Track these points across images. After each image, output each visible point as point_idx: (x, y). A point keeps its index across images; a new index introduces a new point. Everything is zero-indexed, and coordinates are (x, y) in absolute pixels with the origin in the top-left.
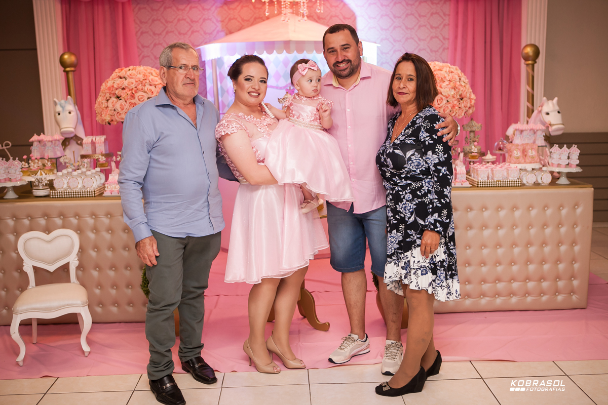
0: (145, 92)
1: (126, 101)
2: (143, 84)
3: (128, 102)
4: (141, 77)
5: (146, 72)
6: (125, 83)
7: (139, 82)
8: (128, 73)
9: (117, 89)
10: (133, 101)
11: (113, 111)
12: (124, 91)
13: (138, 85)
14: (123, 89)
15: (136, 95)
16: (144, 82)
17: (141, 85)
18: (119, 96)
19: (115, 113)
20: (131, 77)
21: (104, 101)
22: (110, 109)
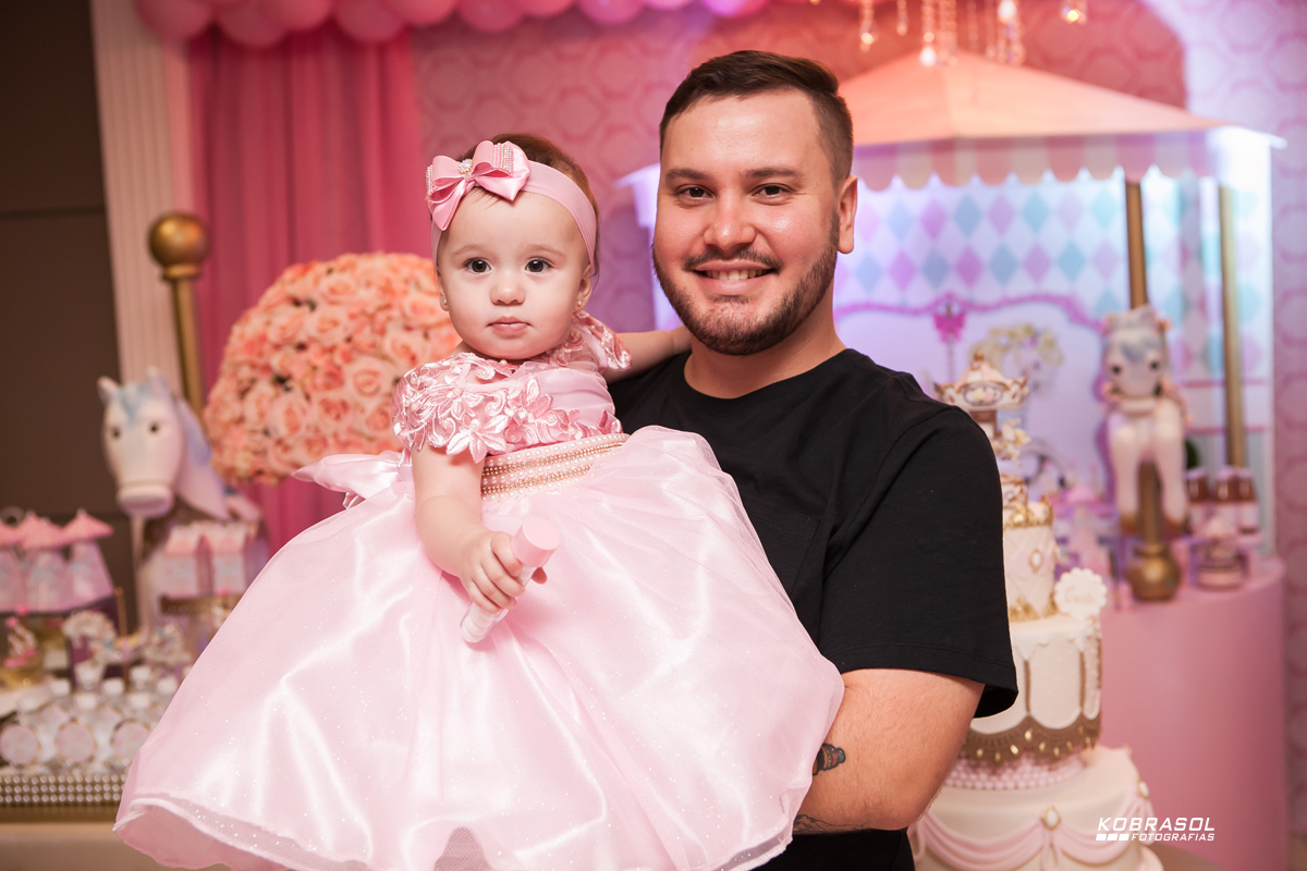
0: (385, 358)
1: (308, 397)
2: (378, 327)
3: (316, 397)
4: (369, 297)
5: (392, 276)
6: (310, 324)
7: (363, 319)
8: (326, 283)
9: (277, 347)
10: (334, 395)
11: (259, 437)
12: (304, 356)
13: (359, 330)
14: (302, 347)
15: (350, 371)
16: (381, 317)
17: (367, 330)
18: (284, 374)
19: (269, 443)
20: (333, 298)
21: (231, 397)
22: (248, 426)
